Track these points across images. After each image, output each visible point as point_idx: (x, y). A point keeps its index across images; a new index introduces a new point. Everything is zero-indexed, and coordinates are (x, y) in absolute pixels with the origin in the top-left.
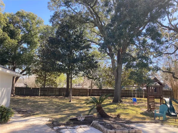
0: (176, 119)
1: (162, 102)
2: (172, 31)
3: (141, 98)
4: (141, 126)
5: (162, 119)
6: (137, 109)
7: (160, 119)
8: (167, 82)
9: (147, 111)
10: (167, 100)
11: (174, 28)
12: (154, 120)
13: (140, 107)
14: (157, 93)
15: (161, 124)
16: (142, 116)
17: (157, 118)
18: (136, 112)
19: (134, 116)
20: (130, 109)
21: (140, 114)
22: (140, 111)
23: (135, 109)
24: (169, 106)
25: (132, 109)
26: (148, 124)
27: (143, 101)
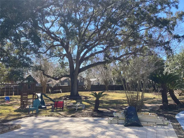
0: (46, 110)
1: (34, 98)
2: (44, 33)
3: (11, 96)
4: (18, 122)
5: (35, 112)
6: (10, 107)
7: (34, 113)
8: (38, 78)
9: (20, 108)
10: (39, 95)
11: (47, 30)
12: (29, 114)
13: (12, 105)
14: (31, 89)
15: (36, 116)
16: (16, 113)
17: (31, 112)
18: (9, 111)
19: (9, 115)
20: (2, 109)
21: (13, 111)
22: (13, 109)
23: (7, 108)
24: (40, 100)
25: (4, 108)
26: (24, 118)
27: (14, 99)
